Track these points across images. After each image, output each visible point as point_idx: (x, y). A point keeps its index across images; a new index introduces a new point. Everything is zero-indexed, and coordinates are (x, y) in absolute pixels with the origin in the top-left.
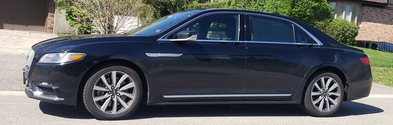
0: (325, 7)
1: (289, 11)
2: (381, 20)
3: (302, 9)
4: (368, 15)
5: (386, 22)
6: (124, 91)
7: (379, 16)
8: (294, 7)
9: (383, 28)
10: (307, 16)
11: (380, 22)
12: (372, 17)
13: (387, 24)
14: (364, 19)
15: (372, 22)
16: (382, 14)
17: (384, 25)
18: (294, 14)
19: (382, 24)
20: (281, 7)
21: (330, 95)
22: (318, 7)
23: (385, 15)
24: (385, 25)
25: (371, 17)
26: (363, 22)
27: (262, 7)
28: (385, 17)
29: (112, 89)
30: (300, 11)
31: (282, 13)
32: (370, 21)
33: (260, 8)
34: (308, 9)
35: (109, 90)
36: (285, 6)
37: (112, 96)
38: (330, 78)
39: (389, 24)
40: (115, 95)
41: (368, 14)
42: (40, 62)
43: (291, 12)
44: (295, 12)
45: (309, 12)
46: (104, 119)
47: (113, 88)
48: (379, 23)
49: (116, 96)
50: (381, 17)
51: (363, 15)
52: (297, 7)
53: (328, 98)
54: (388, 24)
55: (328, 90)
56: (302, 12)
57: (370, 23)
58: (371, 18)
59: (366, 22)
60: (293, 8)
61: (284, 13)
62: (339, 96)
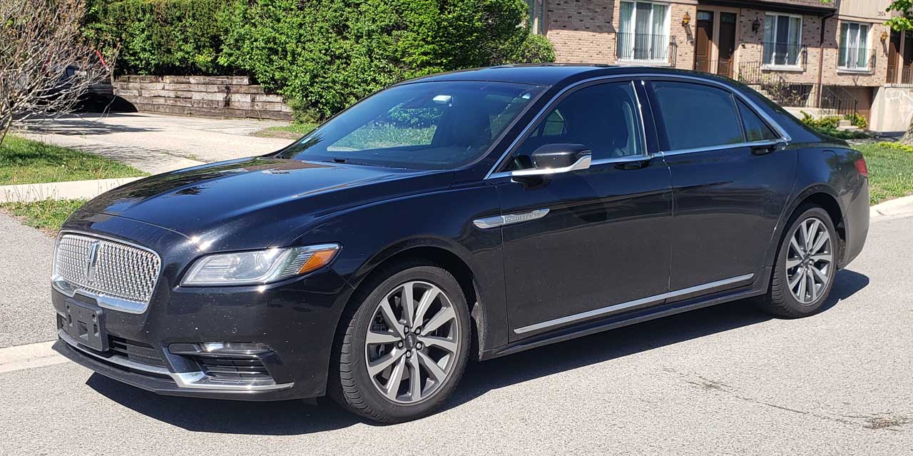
0: (513, 6)
1: (435, 20)
2: (588, 22)
3: (463, 14)
4: (561, 11)
5: (598, 26)
6: (432, 334)
7: (584, 12)
8: (446, 9)
9: (592, 43)
10: (476, 30)
11: (587, 29)
12: (569, 17)
13: (600, 33)
14: (553, 23)
15: (569, 30)
16: (590, 7)
17: (594, 34)
18: (445, 27)
19: (591, 33)
20: (412, 10)
21: (816, 261)
22: (499, 7)
23: (596, 10)
24: (597, 34)
25: (567, 16)
26: (551, 30)
27: (356, 10)
28: (596, 14)
29: (405, 334)
30: (458, 18)
31: (415, 25)
32: (564, 27)
33: (349, 13)
34: (478, 11)
35: (400, 339)
36: (423, 5)
37: (406, 353)
38: (814, 221)
39: (606, 32)
40: (412, 348)
41: (560, 9)
42: (185, 283)
43: (437, 23)
44: (446, 20)
45: (480, 20)
46: (397, 421)
47: (407, 330)
48: (583, 30)
49: (414, 350)
50: (587, 16)
51: (550, 13)
52: (452, 8)
53: (813, 270)
54: (603, 32)
55: (811, 250)
56: (464, 22)
57: (565, 32)
58: (567, 19)
59: (558, 31)
60: (442, 10)
61: (420, 26)
62: (831, 261)
